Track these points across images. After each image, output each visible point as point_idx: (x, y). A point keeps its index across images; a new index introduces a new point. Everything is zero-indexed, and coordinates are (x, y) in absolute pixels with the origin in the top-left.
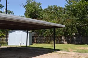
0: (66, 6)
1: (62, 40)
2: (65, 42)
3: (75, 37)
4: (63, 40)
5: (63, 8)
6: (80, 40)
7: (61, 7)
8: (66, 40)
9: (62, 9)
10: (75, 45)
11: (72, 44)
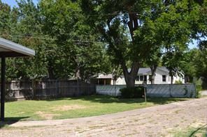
0: (20, 4)
1: (12, 91)
2: (18, 96)
3: (44, 82)
4: (14, 92)
5: (12, 9)
6: (55, 89)
7: (7, 5)
8: (20, 91)
9: (10, 10)
10: (45, 102)
11: (38, 100)
